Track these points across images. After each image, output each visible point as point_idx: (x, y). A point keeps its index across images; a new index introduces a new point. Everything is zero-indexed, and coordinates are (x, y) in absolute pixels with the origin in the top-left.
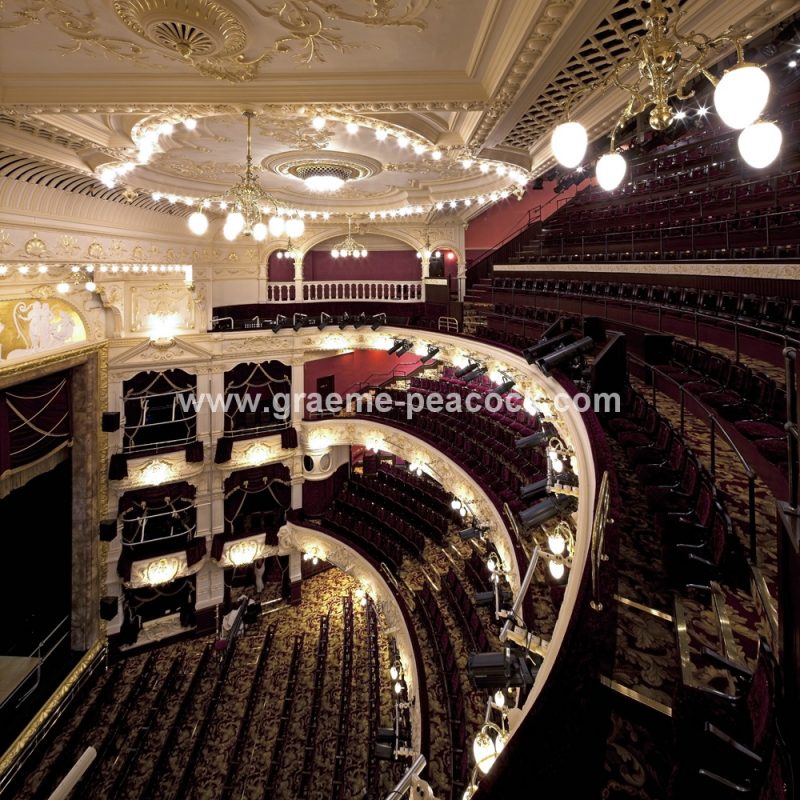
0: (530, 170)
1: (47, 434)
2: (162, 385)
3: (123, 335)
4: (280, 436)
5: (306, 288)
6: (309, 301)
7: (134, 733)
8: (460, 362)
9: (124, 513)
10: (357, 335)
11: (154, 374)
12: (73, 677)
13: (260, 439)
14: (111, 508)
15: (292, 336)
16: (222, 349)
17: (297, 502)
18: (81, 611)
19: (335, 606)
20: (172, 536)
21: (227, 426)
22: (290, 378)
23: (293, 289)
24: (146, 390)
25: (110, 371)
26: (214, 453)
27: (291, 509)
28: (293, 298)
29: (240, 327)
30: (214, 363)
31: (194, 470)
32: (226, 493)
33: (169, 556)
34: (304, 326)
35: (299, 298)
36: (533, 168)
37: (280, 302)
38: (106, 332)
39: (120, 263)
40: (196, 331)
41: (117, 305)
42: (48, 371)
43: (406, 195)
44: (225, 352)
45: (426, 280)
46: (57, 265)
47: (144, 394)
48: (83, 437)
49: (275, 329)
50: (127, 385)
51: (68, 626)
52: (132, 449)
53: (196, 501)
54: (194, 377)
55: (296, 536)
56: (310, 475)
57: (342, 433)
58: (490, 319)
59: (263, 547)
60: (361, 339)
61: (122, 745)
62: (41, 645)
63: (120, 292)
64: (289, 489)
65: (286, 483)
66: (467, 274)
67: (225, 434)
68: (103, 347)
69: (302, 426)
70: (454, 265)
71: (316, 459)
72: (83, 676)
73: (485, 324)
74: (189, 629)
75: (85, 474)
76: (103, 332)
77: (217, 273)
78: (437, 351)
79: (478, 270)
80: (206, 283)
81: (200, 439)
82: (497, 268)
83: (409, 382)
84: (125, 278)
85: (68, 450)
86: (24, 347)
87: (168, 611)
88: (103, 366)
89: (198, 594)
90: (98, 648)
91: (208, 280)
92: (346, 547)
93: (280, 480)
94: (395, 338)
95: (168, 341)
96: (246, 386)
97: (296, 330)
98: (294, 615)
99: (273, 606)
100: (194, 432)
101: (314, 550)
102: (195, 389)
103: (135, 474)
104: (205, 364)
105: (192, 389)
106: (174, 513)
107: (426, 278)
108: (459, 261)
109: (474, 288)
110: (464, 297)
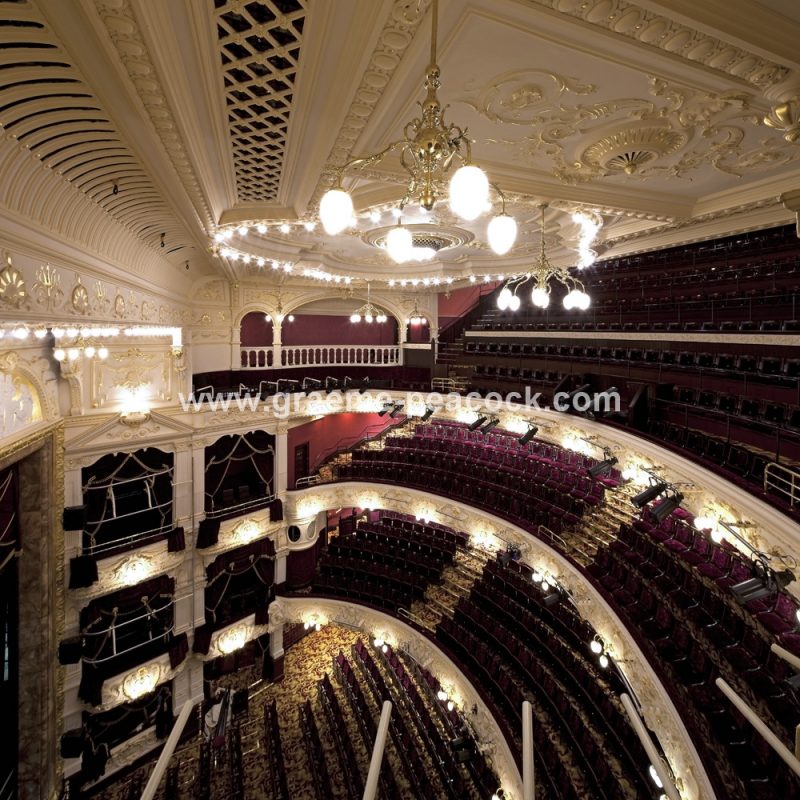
3: (83, 412)
4: (268, 510)
5: (284, 352)
6: (288, 367)
11: (122, 456)
13: (248, 516)
14: (71, 623)
16: (204, 421)
17: (281, 577)
20: (152, 640)
21: (208, 507)
22: (274, 448)
23: (270, 354)
24: (111, 476)
25: (67, 457)
26: (196, 538)
27: (275, 584)
28: (270, 364)
30: (195, 437)
31: (176, 561)
32: (209, 580)
33: (147, 664)
35: (277, 364)
38: (62, 409)
40: (172, 404)
41: (76, 375)
44: (207, 424)
47: (109, 482)
50: (87, 473)
52: (95, 550)
53: (177, 596)
54: (171, 455)
56: (295, 545)
57: (331, 497)
59: (253, 628)
64: (272, 564)
65: (271, 558)
67: (207, 515)
68: (59, 427)
69: (287, 497)
71: (303, 528)
76: (58, 409)
80: (187, 348)
81: (179, 525)
83: (383, 442)
85: (15, 561)
88: (60, 450)
91: (188, 345)
93: (265, 556)
95: (142, 416)
96: (229, 460)
102: (172, 471)
103: (106, 576)
104: (185, 439)
105: (168, 471)
106: (150, 615)
107: (404, 342)
108: (432, 327)
109: (447, 352)
110: (437, 360)
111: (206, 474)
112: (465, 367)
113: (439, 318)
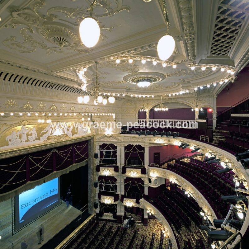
0: (234, 67)
1: (83, 156)
2: (108, 148)
3: (99, 133)
4: (140, 170)
7: (99, 241)
8: (208, 155)
9: (99, 181)
10: (168, 139)
11: (106, 144)
12: (88, 220)
13: (134, 169)
14: (97, 179)
15: (144, 137)
16: (124, 139)
17: (146, 192)
18: (90, 204)
19: (159, 232)
20: (110, 191)
21: (125, 163)
22: (144, 151)
23: (146, 121)
24: (104, 149)
25: (97, 142)
26: (122, 170)
27: (144, 194)
29: (129, 133)
30: (122, 143)
31: (116, 174)
32: (125, 183)
33: (110, 197)
34: (148, 134)
36: (236, 65)
38: (96, 132)
39: (94, 113)
40: (117, 133)
42: (82, 140)
43: (181, 86)
44: (125, 140)
46: (78, 113)
47: (104, 150)
48: (91, 159)
49: (139, 134)
50: (100, 146)
51: (87, 206)
52: (102, 164)
53: (117, 183)
54: (116, 147)
55: (145, 203)
56: (150, 185)
57: (161, 173)
58: (226, 138)
59: (135, 203)
60: (169, 141)
61: (97, 243)
62: (82, 209)
64: (144, 187)
65: (143, 185)
66: (217, 118)
67: (125, 165)
68: (95, 135)
69: (148, 168)
70: (211, 114)
71: (153, 180)
72: (90, 221)
73: (224, 140)
74: (115, 219)
75: (91, 168)
76: (95, 131)
77: (123, 116)
78: (199, 149)
81: (118, 165)
82: (233, 115)
83: (190, 159)
85: (87, 161)
86: (77, 134)
87: (110, 212)
88: (95, 141)
89: (117, 210)
90: (94, 215)
91: (120, 118)
92: (160, 213)
93: (140, 184)
94: (182, 142)
95: (110, 135)
96: (131, 152)
97: (146, 135)
98: (145, 229)
99: (139, 223)
100: (116, 163)
101: (150, 210)
102: (117, 150)
103: (102, 171)
104: (119, 143)
105: (115, 150)
106: (111, 185)
107: (197, 119)
108: (213, 112)
109: (220, 124)
110: (216, 128)
111: (125, 154)
112: (225, 132)
113: (217, 108)
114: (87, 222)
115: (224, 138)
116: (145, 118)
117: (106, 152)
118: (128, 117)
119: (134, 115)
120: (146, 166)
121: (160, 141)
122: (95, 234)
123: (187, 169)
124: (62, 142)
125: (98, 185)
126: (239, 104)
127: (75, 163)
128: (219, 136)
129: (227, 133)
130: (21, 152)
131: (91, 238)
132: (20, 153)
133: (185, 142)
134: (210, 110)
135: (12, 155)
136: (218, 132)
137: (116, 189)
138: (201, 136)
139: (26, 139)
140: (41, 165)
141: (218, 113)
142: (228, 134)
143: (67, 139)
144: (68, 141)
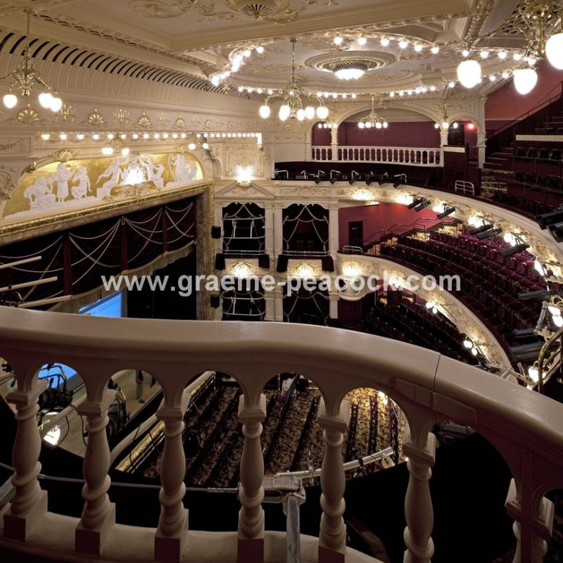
1: (184, 234)
2: (243, 214)
3: (222, 179)
4: (320, 261)
5: (340, 151)
6: (343, 161)
8: (475, 222)
9: (224, 292)
10: (381, 190)
11: (239, 205)
13: (306, 261)
15: (329, 187)
16: (281, 192)
17: (334, 314)
19: (364, 401)
20: (250, 314)
21: (284, 247)
22: (328, 219)
23: (330, 151)
24: (235, 215)
25: (215, 200)
26: (276, 265)
27: (329, 317)
28: (330, 159)
29: (292, 178)
30: (276, 201)
31: (263, 273)
32: (284, 293)
34: (338, 180)
35: (335, 159)
37: (321, 161)
38: (214, 175)
40: (264, 179)
41: (219, 158)
44: (283, 194)
45: (444, 147)
46: (190, 133)
47: (234, 217)
48: (202, 239)
49: (317, 181)
50: (225, 210)
52: (228, 252)
53: (265, 295)
54: (263, 210)
56: (344, 295)
57: (369, 267)
58: (509, 186)
60: (385, 194)
63: (220, 150)
64: (327, 302)
65: (325, 297)
66: (487, 143)
67: (284, 253)
68: (211, 184)
69: (337, 257)
70: (474, 135)
73: (504, 190)
75: (203, 263)
76: (211, 175)
77: (278, 139)
78: (453, 210)
79: (499, 139)
80: (271, 146)
81: (267, 253)
82: (519, 138)
83: (429, 234)
84: (223, 141)
85: (194, 246)
88: (212, 196)
91: (272, 143)
93: (321, 294)
94: (414, 195)
95: (248, 184)
96: (297, 220)
97: (332, 183)
100: (263, 248)
102: (264, 218)
103: (229, 268)
104: (270, 202)
105: (262, 218)
106: (252, 300)
107: (444, 146)
108: (478, 131)
109: (494, 156)
110: (484, 164)
111: (284, 226)
112: (504, 172)
113: (486, 121)
114: (197, 392)
115: (503, 186)
116: (329, 142)
117: (239, 223)
118: (289, 141)
119: (302, 135)
120: (333, 252)
121: (365, 194)
122: (218, 419)
123: (425, 256)
124: (143, 200)
125: (221, 301)
126: (530, 114)
127: (169, 250)
128: (493, 181)
129: (509, 176)
130: (57, 224)
131: (209, 426)
132: (54, 227)
133: (422, 196)
134: (471, 126)
135: (37, 233)
136: (491, 174)
137: (263, 309)
138: (458, 183)
139: (68, 195)
140: (95, 256)
141: (489, 132)
142: (512, 178)
143: (153, 192)
144: (156, 197)
